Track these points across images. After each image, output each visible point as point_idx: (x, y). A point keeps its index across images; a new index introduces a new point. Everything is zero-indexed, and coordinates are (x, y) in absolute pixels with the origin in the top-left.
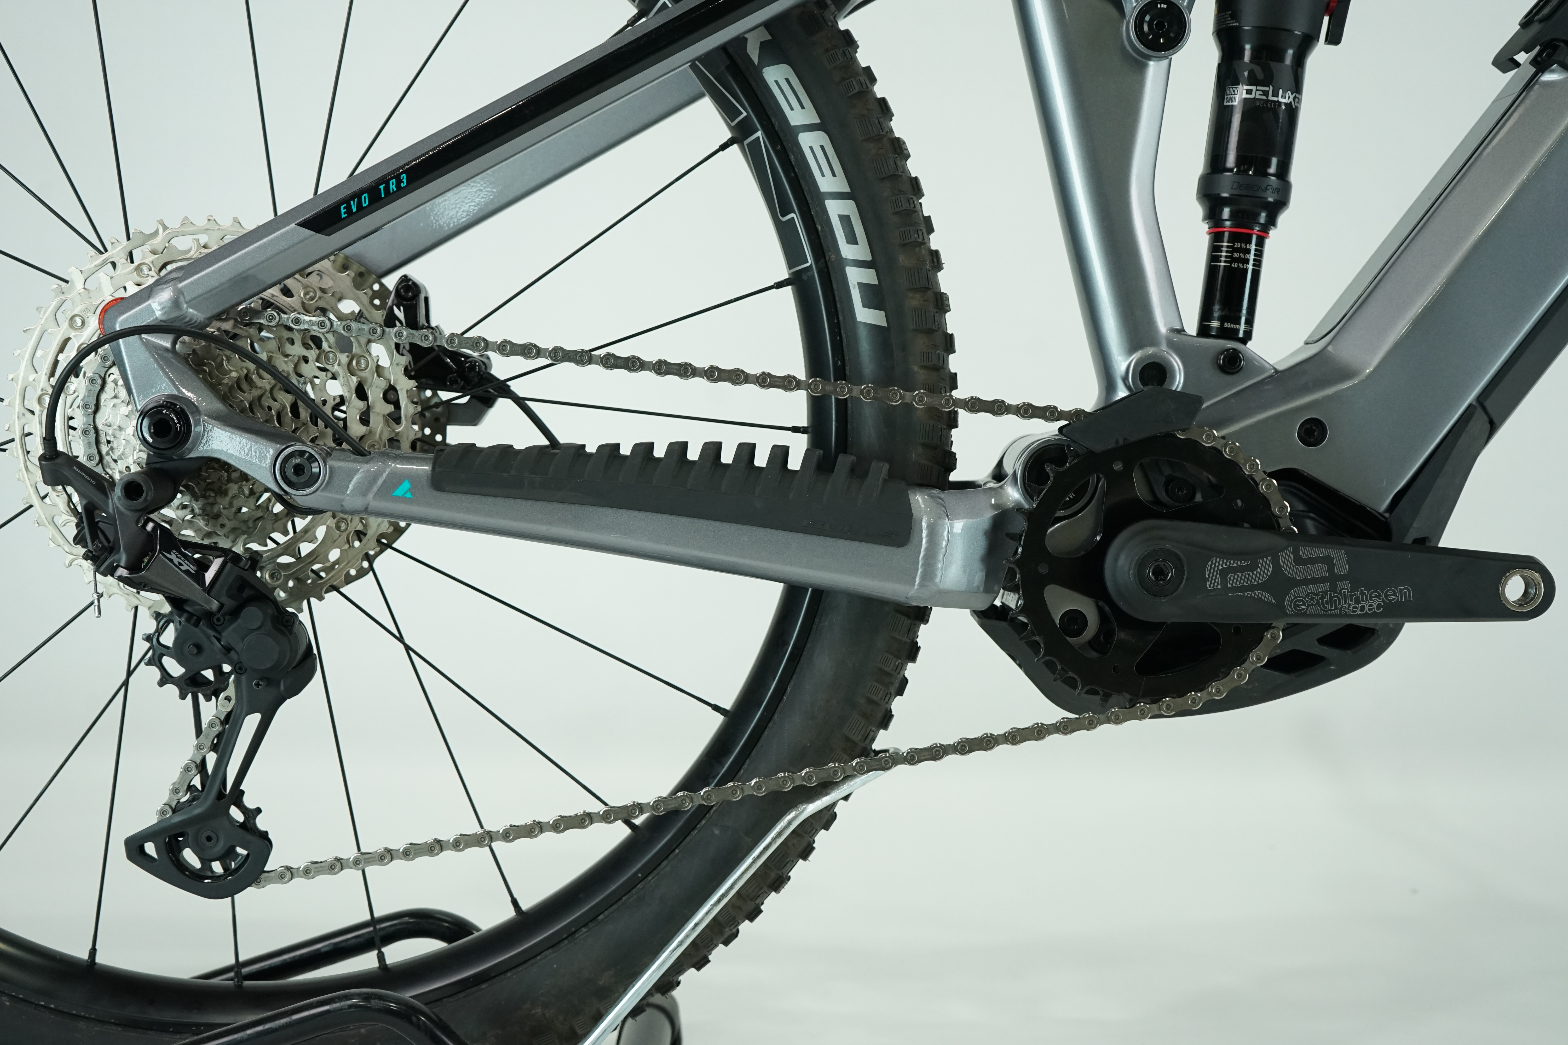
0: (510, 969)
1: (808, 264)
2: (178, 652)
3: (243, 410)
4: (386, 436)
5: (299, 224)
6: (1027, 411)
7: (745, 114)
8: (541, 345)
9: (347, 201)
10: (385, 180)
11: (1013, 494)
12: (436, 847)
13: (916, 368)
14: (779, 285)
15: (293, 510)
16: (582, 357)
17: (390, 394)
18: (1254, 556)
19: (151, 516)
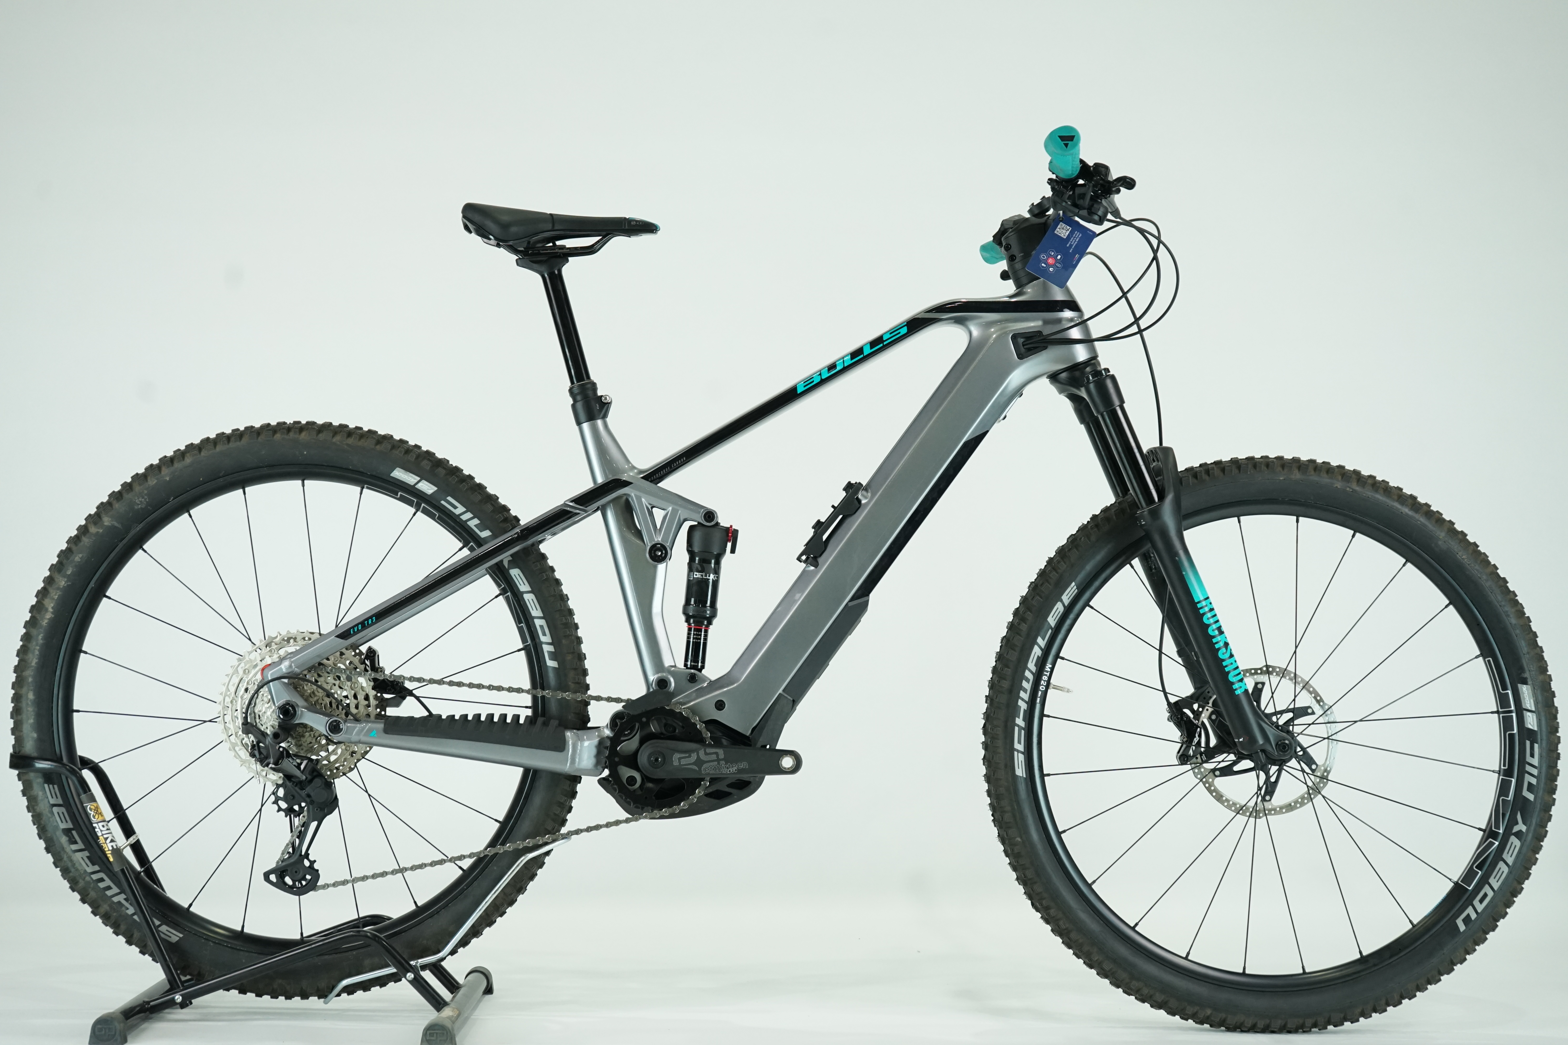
0: (414, 927)
1: (529, 643)
2: (285, 799)
3: (312, 705)
4: (365, 713)
5: (336, 636)
6: (609, 699)
7: (503, 586)
8: (425, 678)
9: (353, 627)
10: (367, 619)
11: (607, 732)
12: (383, 874)
13: (570, 683)
14: (519, 650)
15: (330, 741)
16: (440, 682)
17: (367, 698)
18: (689, 752)
19: (281, 745)
